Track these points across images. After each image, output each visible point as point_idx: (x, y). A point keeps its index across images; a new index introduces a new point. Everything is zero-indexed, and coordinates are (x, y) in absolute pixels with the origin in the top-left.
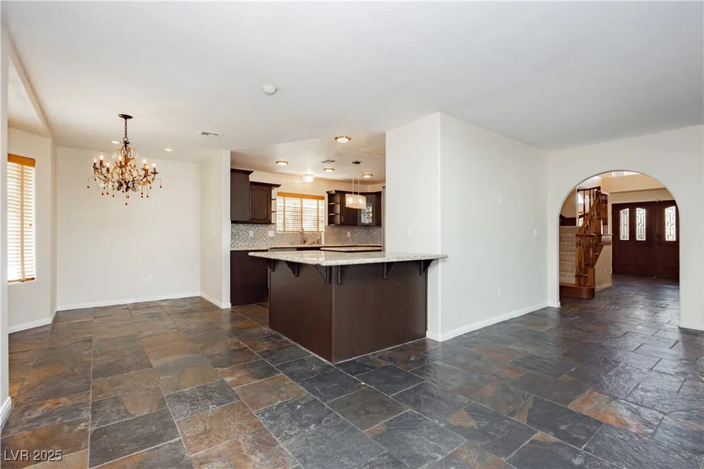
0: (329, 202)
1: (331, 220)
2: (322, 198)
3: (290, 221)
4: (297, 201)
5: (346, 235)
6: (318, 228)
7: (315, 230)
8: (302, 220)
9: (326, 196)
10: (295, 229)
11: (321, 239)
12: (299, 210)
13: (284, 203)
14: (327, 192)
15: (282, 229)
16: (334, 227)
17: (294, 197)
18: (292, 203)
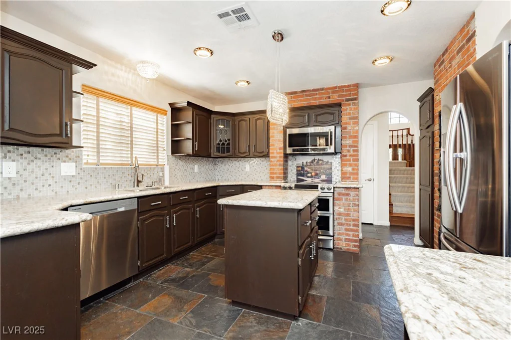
0: (173, 120)
1: (176, 147)
2: (164, 112)
3: (109, 145)
4: (124, 109)
5: (193, 169)
6: (158, 159)
7: (153, 162)
8: (132, 144)
9: (169, 110)
10: (117, 160)
11: (163, 176)
12: (126, 126)
13: (98, 109)
14: (170, 104)
15: (92, 159)
16: (180, 158)
17: (118, 101)
18: (111, 112)
